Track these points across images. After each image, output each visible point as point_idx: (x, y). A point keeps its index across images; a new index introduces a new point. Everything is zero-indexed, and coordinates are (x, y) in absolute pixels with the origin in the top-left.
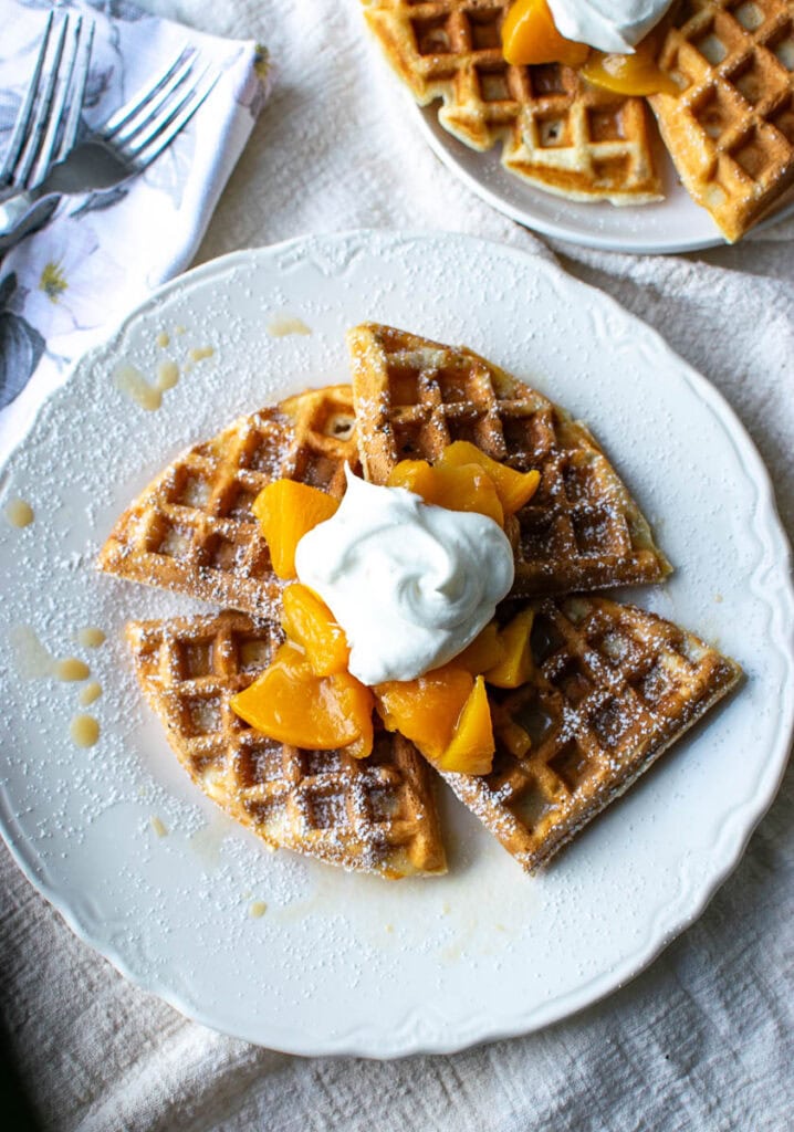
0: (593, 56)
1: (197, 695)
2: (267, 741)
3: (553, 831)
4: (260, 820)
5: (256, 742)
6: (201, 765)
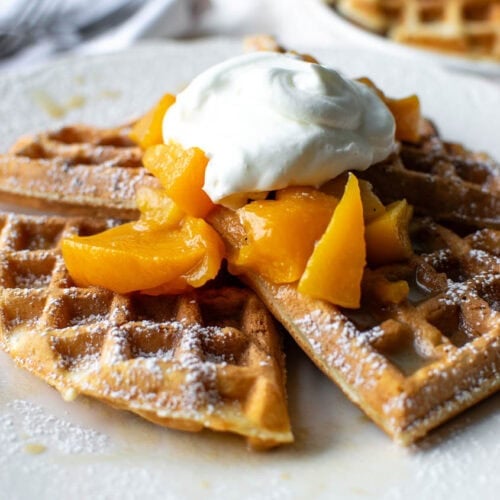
1: (28, 261)
2: (94, 296)
3: (433, 376)
4: (64, 364)
5: (81, 296)
6: (11, 325)
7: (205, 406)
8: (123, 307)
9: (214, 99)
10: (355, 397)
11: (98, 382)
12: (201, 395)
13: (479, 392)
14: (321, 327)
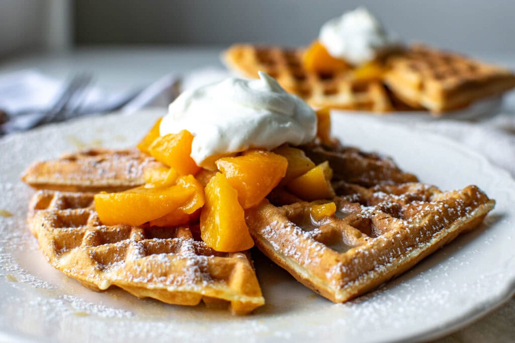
1: (70, 216)
2: (118, 230)
3: (359, 253)
4: (99, 267)
5: (108, 231)
6: (60, 252)
7: (201, 281)
8: (139, 233)
9: (195, 103)
11: (124, 273)
12: (198, 274)
14: (278, 232)
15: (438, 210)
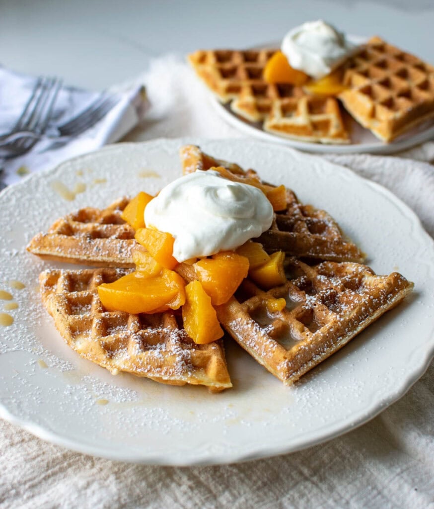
0: (309, 79)
1: (78, 298)
2: (119, 316)
3: (301, 349)
4: (109, 355)
5: (111, 317)
6: (75, 335)
7: (187, 372)
8: (136, 322)
10: (262, 362)
11: (130, 364)
12: (185, 367)
13: (325, 355)
14: (242, 327)
15: (365, 302)
